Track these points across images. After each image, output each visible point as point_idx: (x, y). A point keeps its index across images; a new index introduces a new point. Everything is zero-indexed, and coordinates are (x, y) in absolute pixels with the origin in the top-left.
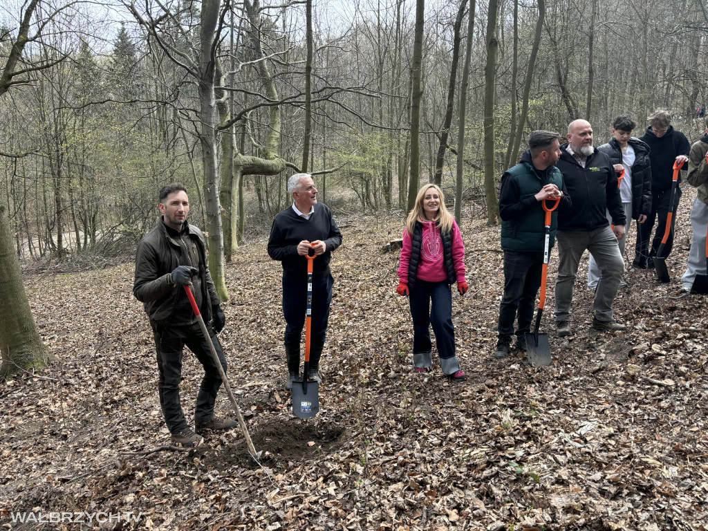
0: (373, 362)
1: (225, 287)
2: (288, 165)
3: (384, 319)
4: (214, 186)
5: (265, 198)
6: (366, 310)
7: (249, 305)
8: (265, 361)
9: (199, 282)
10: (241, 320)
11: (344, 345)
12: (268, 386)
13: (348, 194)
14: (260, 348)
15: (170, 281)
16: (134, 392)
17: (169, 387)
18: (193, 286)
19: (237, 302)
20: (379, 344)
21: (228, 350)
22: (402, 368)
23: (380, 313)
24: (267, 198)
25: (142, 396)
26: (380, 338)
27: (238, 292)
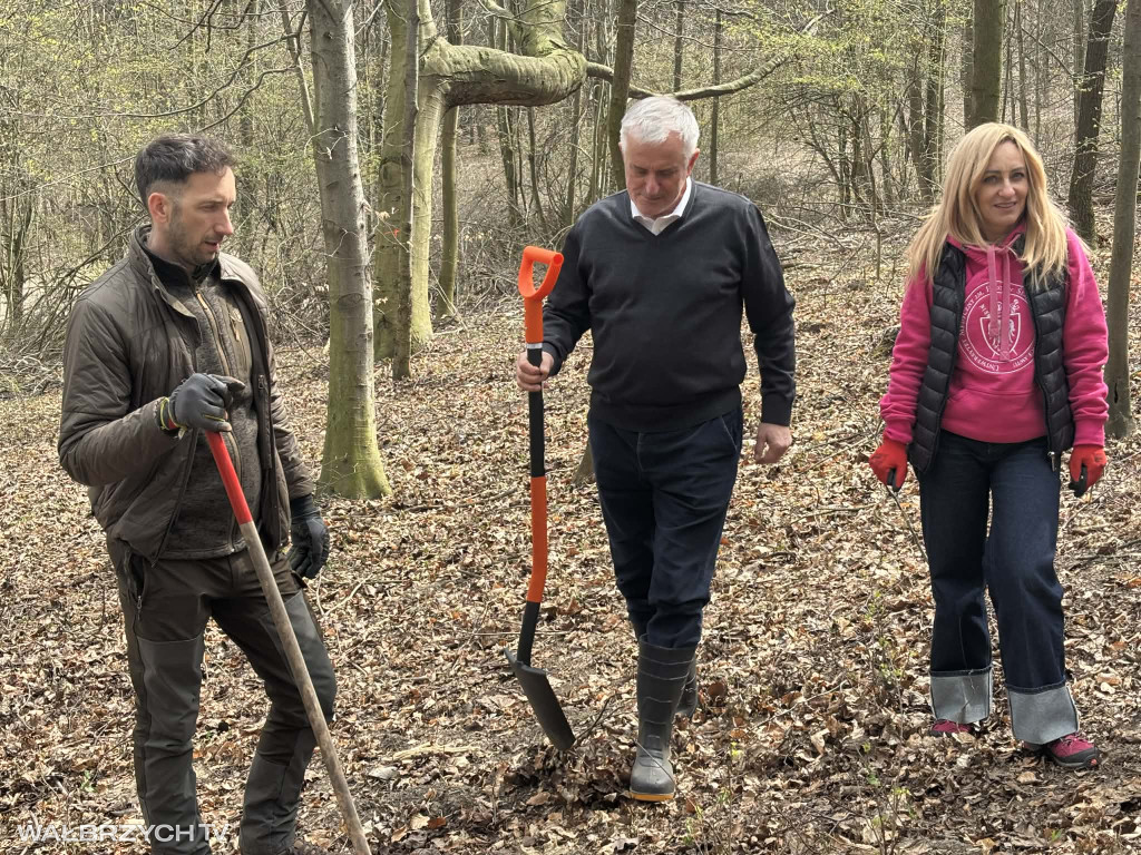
0: (801, 700)
1: (376, 455)
2: (591, 72)
3: (855, 566)
4: (346, 142)
5: (527, 179)
6: (803, 536)
7: (448, 510)
8: (472, 681)
9: (251, 427)
10: (415, 557)
11: (716, 642)
12: (470, 758)
13: (793, 162)
14: (462, 641)
15: (167, 419)
16: (80, 761)
17: (163, 744)
18: (236, 435)
19: (410, 502)
20: (826, 644)
21: (369, 644)
22: (889, 721)
23: (847, 545)
24: (534, 178)
25: (104, 774)
26: (835, 626)
27: (418, 472)
